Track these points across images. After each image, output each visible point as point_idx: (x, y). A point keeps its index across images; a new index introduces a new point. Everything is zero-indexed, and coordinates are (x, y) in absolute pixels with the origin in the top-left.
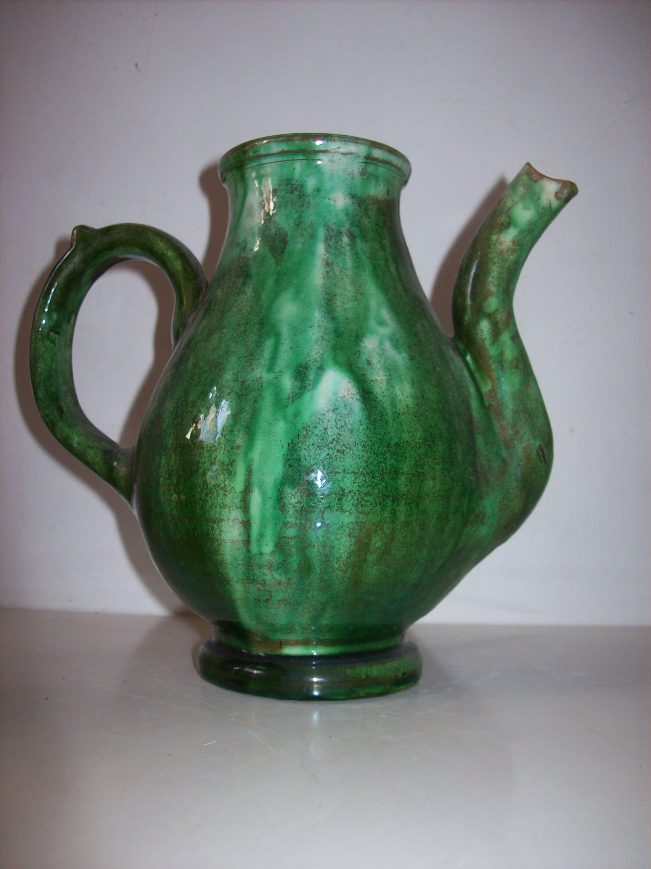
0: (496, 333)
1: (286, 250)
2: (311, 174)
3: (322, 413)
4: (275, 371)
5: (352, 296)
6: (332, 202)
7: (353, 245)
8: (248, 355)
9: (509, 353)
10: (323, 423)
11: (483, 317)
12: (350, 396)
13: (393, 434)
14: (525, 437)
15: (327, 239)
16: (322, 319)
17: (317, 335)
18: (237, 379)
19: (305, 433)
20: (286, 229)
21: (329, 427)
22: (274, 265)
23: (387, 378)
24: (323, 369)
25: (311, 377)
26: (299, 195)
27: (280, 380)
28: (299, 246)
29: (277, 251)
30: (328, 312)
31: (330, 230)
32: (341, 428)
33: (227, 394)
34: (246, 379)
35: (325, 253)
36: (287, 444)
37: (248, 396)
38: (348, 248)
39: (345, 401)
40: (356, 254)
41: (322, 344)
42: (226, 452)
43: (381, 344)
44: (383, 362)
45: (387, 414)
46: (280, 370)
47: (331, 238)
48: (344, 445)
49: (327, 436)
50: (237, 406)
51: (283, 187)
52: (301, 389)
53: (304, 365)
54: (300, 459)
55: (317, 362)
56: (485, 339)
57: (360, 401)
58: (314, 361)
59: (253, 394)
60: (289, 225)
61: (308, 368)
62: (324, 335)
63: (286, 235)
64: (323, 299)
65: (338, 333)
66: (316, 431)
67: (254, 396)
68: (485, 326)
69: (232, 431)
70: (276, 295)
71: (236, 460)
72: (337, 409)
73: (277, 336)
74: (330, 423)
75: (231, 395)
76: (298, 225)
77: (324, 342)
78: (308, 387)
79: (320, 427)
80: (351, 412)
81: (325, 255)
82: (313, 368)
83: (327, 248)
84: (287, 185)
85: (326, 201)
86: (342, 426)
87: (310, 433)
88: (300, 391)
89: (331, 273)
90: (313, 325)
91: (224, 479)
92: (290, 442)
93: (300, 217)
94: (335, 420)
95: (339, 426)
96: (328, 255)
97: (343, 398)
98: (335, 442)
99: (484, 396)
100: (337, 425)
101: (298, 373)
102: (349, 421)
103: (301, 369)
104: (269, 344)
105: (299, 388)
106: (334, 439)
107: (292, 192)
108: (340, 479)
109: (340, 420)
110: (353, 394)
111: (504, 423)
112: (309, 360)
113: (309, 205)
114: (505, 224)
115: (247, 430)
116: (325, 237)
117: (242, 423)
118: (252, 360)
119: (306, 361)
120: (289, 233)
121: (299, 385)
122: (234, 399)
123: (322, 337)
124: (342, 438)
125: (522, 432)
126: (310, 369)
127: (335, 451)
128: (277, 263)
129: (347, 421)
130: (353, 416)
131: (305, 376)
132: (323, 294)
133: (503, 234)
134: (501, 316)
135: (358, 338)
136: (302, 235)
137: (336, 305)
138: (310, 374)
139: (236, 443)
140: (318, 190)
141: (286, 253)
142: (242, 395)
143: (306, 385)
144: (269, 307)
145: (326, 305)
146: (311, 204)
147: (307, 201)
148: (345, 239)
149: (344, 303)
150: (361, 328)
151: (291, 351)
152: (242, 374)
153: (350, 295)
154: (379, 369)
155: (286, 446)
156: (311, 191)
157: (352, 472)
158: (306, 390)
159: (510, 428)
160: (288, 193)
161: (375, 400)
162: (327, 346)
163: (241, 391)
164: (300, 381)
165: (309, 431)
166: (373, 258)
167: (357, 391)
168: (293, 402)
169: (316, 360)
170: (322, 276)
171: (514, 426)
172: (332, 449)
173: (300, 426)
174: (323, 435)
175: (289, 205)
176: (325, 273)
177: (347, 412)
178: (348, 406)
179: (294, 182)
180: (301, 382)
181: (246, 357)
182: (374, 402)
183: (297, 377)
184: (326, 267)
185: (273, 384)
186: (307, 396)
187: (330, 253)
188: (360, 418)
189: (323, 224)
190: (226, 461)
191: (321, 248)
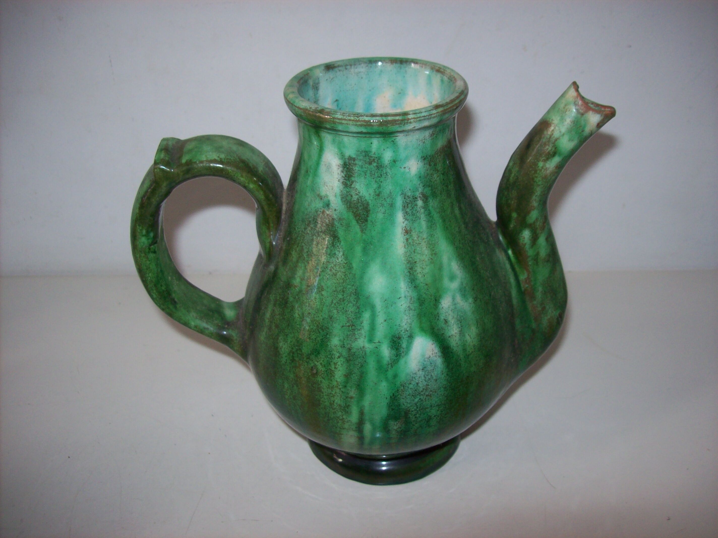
0: (534, 239)
1: (369, 219)
2: (388, 148)
3: (414, 372)
4: (375, 341)
5: (429, 260)
6: (407, 170)
7: (426, 207)
8: (350, 325)
9: (543, 252)
10: (416, 379)
11: (525, 227)
12: (434, 355)
13: (464, 372)
14: (550, 311)
15: (405, 207)
16: (408, 289)
17: (404, 306)
18: (344, 345)
19: (402, 388)
20: (367, 198)
21: (420, 382)
22: (360, 234)
23: (460, 329)
24: (413, 337)
25: (404, 345)
26: (377, 166)
27: (380, 350)
28: (380, 216)
29: (360, 218)
30: (411, 281)
31: (407, 198)
32: (429, 380)
33: (337, 357)
34: (352, 347)
35: (404, 220)
36: (390, 397)
37: (355, 362)
38: (422, 210)
39: (431, 360)
40: (429, 215)
41: (409, 314)
42: (342, 399)
43: (454, 299)
44: (455, 316)
45: (460, 360)
46: (379, 341)
47: (408, 205)
48: (431, 391)
49: (419, 388)
50: (347, 368)
51: (361, 157)
52: (397, 356)
53: (397, 336)
54: (400, 405)
55: (407, 331)
56: (525, 244)
57: (441, 357)
58: (405, 331)
59: (359, 360)
60: (370, 194)
61: (401, 337)
62: (410, 305)
63: (368, 204)
64: (406, 268)
65: (421, 301)
66: (411, 386)
67: (360, 362)
68: (526, 234)
69: (345, 387)
70: (365, 265)
71: (350, 405)
72: (425, 367)
73: (373, 308)
74: (420, 379)
75: (340, 358)
76: (378, 195)
77: (411, 311)
78: (402, 354)
79: (413, 383)
80: (436, 367)
81: (404, 222)
82: (405, 337)
83: (405, 216)
84: (365, 156)
85: (402, 170)
86: (429, 379)
87: (406, 388)
88: (395, 358)
89: (410, 241)
90: (400, 296)
91: (342, 415)
92: (392, 395)
93: (379, 187)
94: (424, 376)
95: (427, 379)
96: (406, 222)
97: (429, 358)
98: (425, 391)
99: (521, 282)
100: (426, 379)
101: (393, 343)
102: (434, 374)
103: (395, 339)
104: (366, 316)
105: (396, 355)
106: (423, 389)
107: (370, 163)
108: (428, 411)
109: (428, 375)
110: (436, 353)
111: (535, 302)
112: (401, 330)
113: (387, 175)
114: (551, 153)
115: (358, 387)
116: (403, 205)
117: (353, 381)
118: (354, 330)
119: (399, 332)
120: (370, 202)
121: (395, 353)
122: (344, 362)
123: (409, 307)
124: (429, 387)
125: (547, 307)
126: (402, 338)
127: (425, 396)
128: (362, 231)
129: (433, 375)
130: (437, 370)
131: (400, 345)
132: (406, 263)
133: (548, 162)
134: (539, 224)
135: (437, 300)
136: (382, 205)
137: (417, 272)
138: (403, 343)
139: (350, 394)
140: (394, 161)
141: (369, 222)
142: (350, 360)
143: (400, 352)
144: (362, 278)
145: (408, 274)
146: (388, 174)
147: (385, 172)
148: (420, 203)
149: (423, 268)
150: (438, 290)
151: (385, 323)
152: (348, 342)
153: (426, 259)
154: (453, 324)
155: (389, 397)
156: (389, 162)
157: (437, 405)
158: (401, 357)
159: (539, 306)
160: (366, 163)
161: (452, 353)
162: (413, 315)
163: (349, 357)
164: (395, 350)
165: (406, 387)
166: (442, 211)
167: (439, 350)
168: (392, 367)
169: (406, 329)
170: (403, 245)
171: (542, 304)
172: (422, 395)
173: (398, 383)
174: (416, 388)
175: (368, 174)
176: (405, 241)
177: (432, 368)
178: (433, 363)
179: (371, 154)
180: (397, 350)
181: (349, 326)
182: (451, 354)
183: (393, 347)
184: (405, 235)
185: (374, 353)
186: (402, 361)
187: (408, 220)
188: (442, 369)
189: (400, 193)
190: (343, 404)
191: (400, 217)
